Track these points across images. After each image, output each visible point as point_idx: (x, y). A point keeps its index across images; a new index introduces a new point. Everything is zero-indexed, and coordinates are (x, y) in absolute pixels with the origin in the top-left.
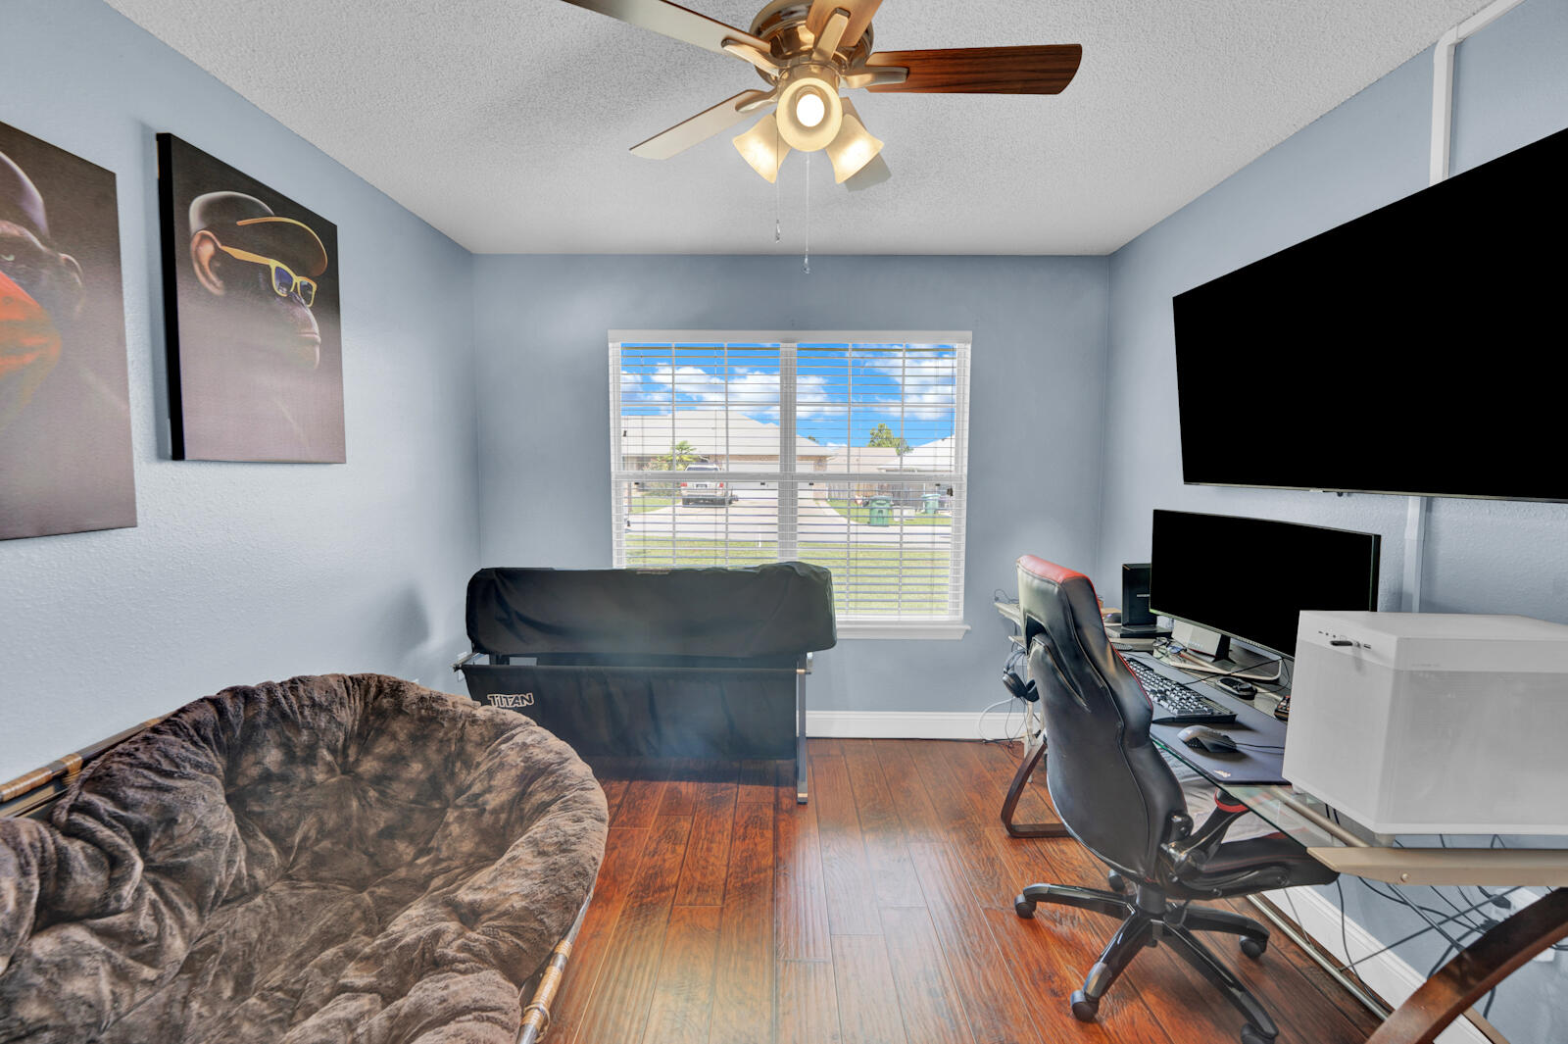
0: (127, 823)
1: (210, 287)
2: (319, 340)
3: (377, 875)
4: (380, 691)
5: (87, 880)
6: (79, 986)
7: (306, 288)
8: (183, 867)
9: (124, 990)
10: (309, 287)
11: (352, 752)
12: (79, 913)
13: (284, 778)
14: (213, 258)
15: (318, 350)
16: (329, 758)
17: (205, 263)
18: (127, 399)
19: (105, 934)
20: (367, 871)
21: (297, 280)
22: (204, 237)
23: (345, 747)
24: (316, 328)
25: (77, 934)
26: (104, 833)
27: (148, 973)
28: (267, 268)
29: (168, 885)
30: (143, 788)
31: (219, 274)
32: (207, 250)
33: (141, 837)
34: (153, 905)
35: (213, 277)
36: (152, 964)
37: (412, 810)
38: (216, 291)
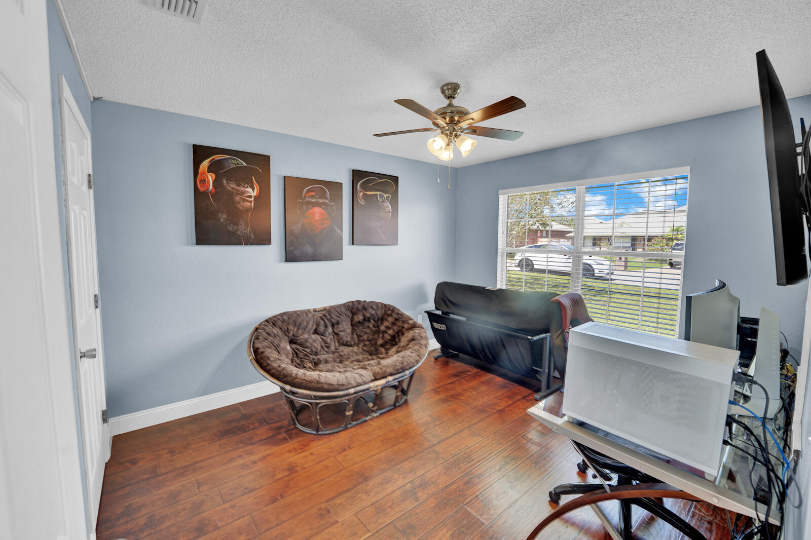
0: (331, 322)
1: (361, 203)
2: (391, 211)
3: (375, 354)
4: (389, 309)
5: (322, 328)
6: (315, 344)
7: (388, 197)
8: (338, 334)
9: (322, 350)
10: (389, 196)
11: (379, 322)
12: (319, 333)
13: (362, 323)
14: (363, 195)
15: (390, 214)
16: (373, 322)
17: (361, 197)
18: (342, 232)
19: (322, 339)
20: (374, 352)
21: (385, 195)
22: (361, 191)
23: (378, 321)
24: (390, 208)
25: (318, 337)
26: (326, 321)
27: (326, 349)
28: (377, 194)
29: (335, 336)
30: (335, 315)
31: (364, 199)
32: (362, 194)
33: (333, 325)
34: (331, 338)
35: (362, 200)
36: (328, 348)
37: (388, 342)
38: (363, 204)
